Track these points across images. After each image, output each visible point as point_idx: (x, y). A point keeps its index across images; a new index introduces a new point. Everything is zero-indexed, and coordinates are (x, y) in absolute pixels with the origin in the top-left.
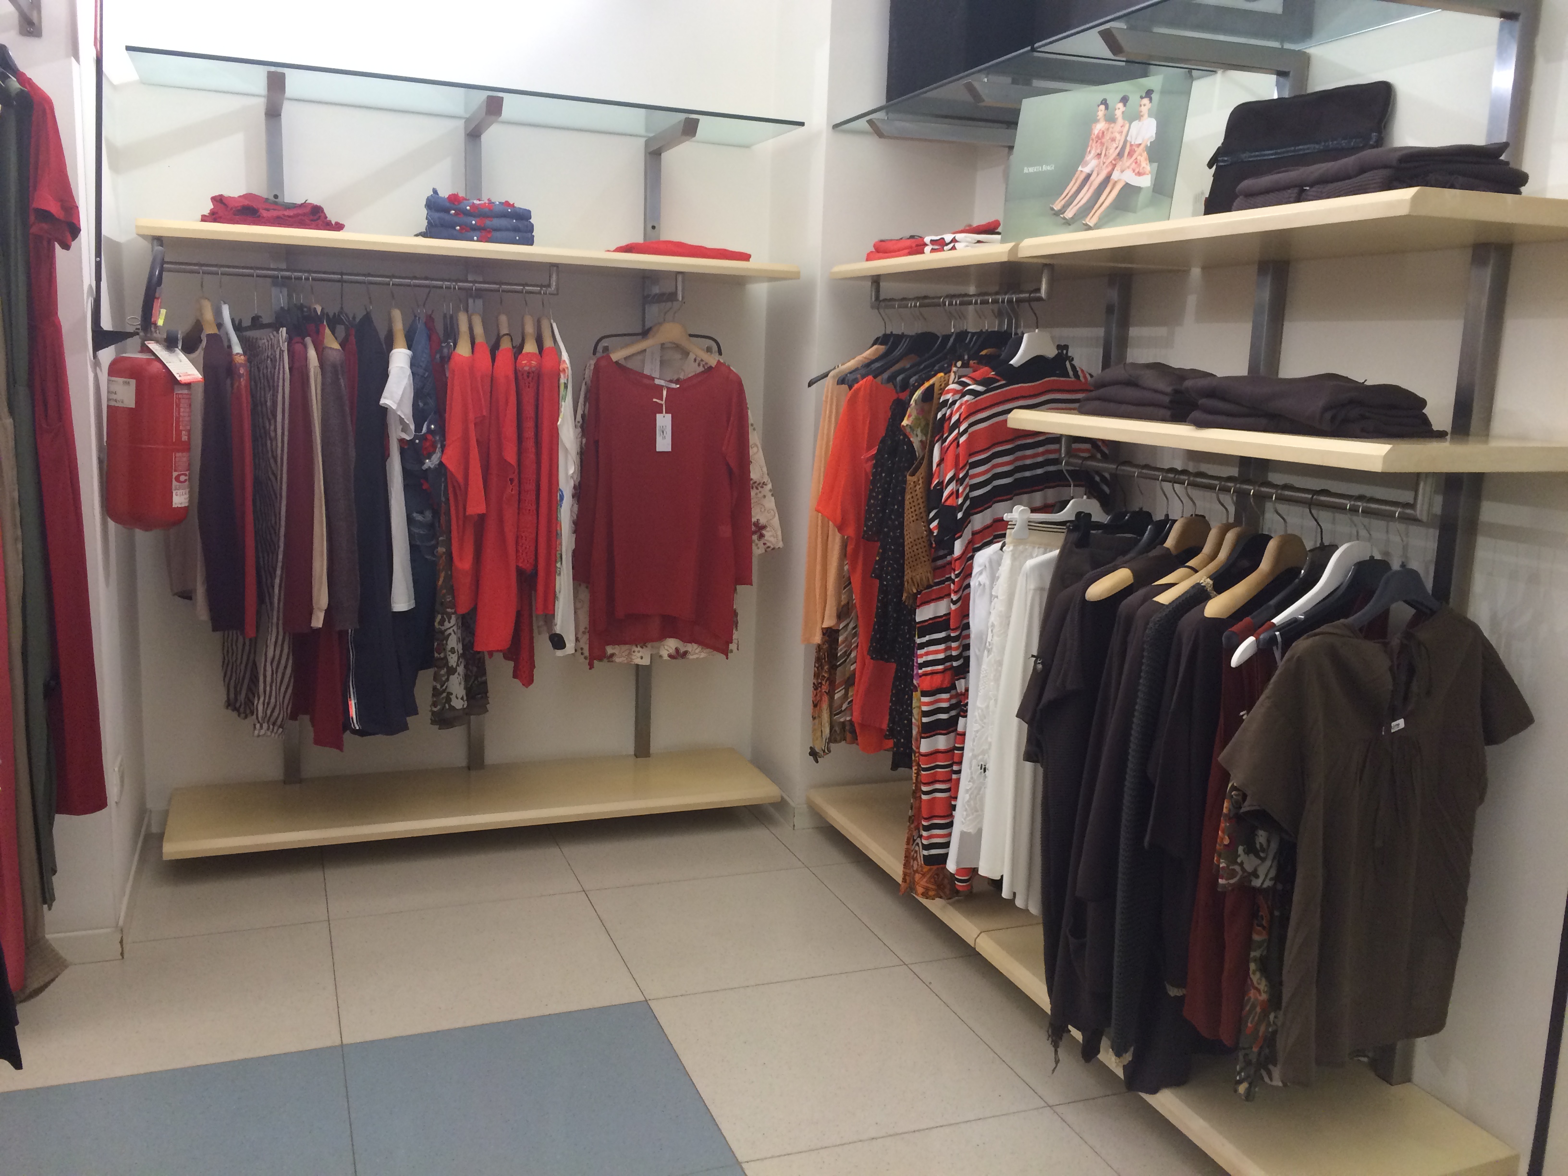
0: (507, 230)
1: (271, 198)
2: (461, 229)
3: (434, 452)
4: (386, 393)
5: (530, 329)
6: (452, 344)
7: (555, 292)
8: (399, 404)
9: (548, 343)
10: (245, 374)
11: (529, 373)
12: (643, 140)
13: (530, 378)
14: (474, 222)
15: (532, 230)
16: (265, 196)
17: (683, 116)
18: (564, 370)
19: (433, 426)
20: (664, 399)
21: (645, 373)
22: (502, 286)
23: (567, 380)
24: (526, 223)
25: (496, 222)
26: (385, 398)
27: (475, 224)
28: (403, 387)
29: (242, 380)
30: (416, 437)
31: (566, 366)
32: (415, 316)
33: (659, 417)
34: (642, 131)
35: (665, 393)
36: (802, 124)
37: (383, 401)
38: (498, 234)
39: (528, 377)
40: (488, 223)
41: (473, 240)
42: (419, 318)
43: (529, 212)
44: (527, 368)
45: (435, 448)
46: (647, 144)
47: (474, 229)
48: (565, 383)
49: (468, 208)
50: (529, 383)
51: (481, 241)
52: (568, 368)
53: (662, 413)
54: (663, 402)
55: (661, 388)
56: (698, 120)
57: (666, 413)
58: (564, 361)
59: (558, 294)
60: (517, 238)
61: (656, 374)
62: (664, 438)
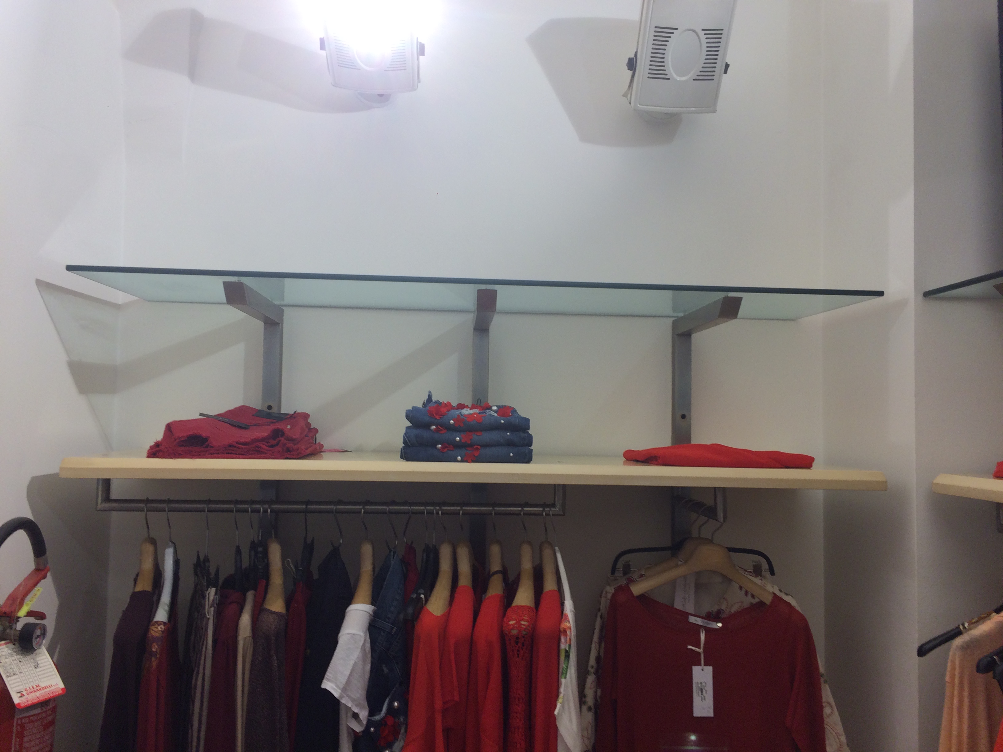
0: (498, 444)
1: (265, 409)
2: (443, 448)
3: (396, 739)
4: (329, 674)
5: (527, 565)
6: (422, 596)
7: (561, 513)
8: (344, 690)
9: (549, 585)
10: (158, 652)
11: (517, 638)
12: (669, 321)
13: (520, 645)
14: (458, 439)
15: (530, 444)
16: (259, 408)
17: (722, 295)
18: (565, 631)
19: (396, 704)
20: (702, 645)
21: (675, 607)
22: (496, 508)
23: (570, 645)
24: (523, 435)
25: (487, 437)
26: (329, 680)
27: (460, 440)
28: (352, 663)
29: (153, 659)
30: (370, 723)
31: (568, 625)
32: (390, 551)
33: (696, 670)
34: (669, 312)
35: (703, 636)
36: (880, 294)
37: (327, 685)
38: (487, 451)
39: (517, 643)
40: (475, 437)
41: (456, 461)
42: (394, 553)
43: (527, 421)
44: (514, 632)
45: (398, 733)
46: (675, 325)
47: (458, 446)
48: (566, 651)
49: (452, 422)
50: (518, 651)
51: (467, 462)
52: (570, 629)
53: (699, 664)
54: (701, 650)
55: (697, 628)
56: (740, 299)
57: (706, 664)
58: (567, 616)
59: (564, 515)
60: (511, 454)
61: (690, 608)
62: (704, 699)
